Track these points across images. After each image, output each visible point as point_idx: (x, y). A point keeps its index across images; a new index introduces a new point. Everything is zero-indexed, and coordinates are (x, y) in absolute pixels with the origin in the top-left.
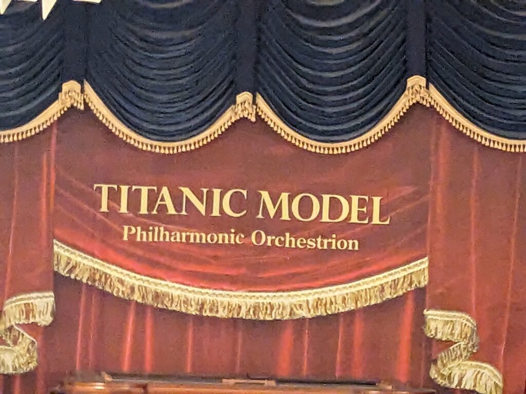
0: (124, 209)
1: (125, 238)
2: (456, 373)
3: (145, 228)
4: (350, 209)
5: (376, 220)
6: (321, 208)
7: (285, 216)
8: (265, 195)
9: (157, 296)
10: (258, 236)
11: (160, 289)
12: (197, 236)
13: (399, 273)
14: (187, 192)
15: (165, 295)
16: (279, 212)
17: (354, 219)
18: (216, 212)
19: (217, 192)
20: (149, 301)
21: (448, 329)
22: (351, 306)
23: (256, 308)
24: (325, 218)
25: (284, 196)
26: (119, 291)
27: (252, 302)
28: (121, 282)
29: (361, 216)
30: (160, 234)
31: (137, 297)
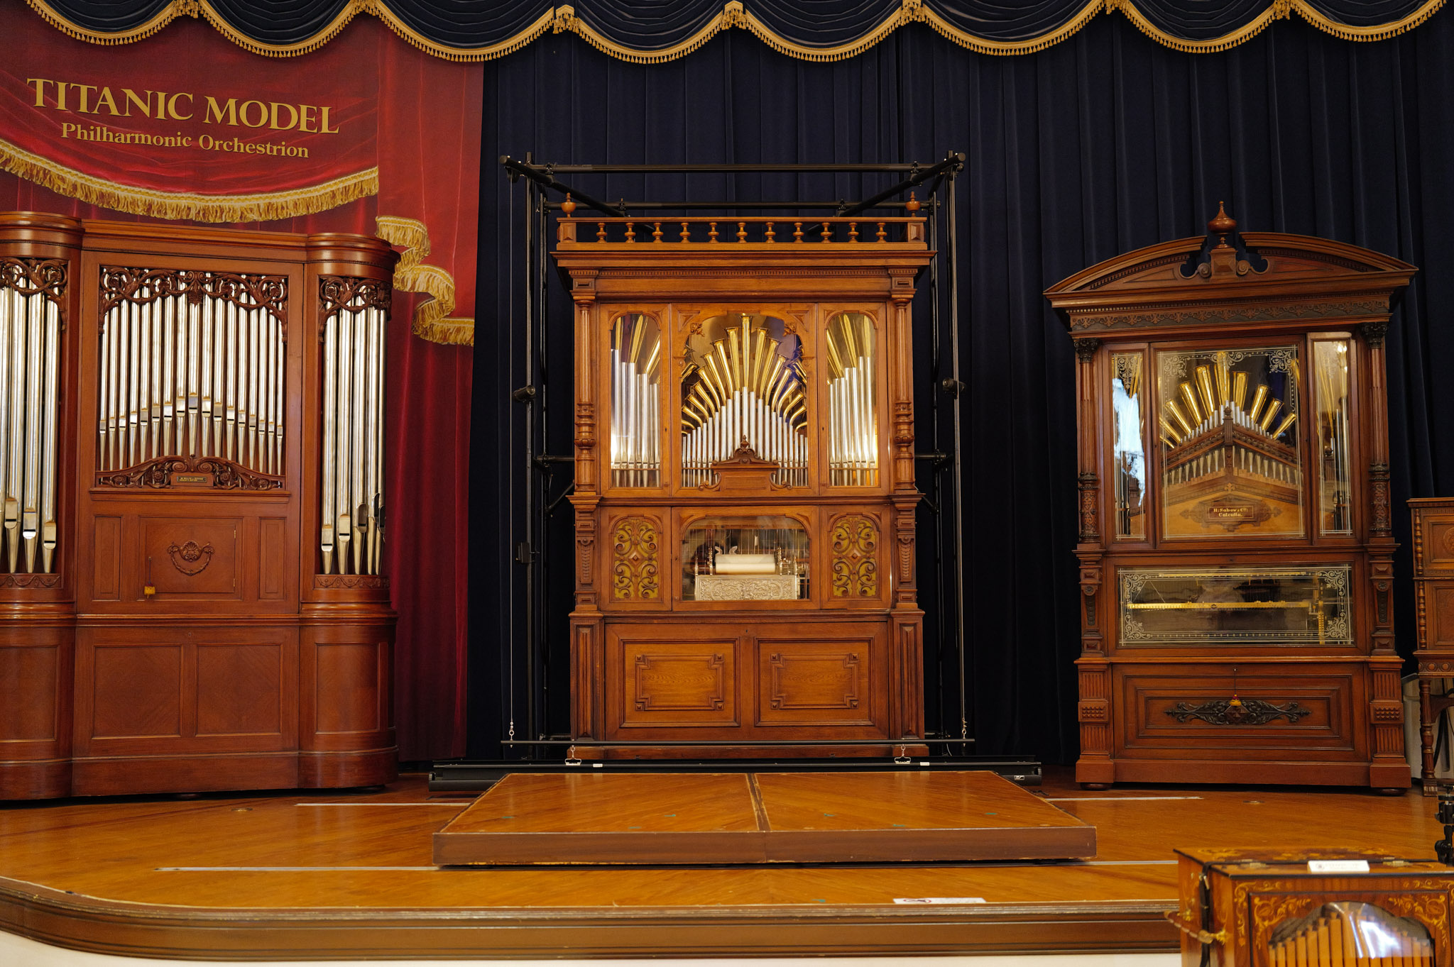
0: (61, 105)
1: (65, 135)
2: (409, 276)
3: (86, 127)
4: (299, 117)
5: (325, 129)
6: (269, 115)
7: (233, 122)
8: (212, 101)
9: (102, 196)
10: (206, 141)
11: (105, 189)
12: (142, 138)
13: (350, 180)
14: (130, 93)
15: (111, 196)
16: (226, 117)
17: (303, 128)
18: (161, 115)
19: (161, 96)
20: (93, 200)
21: (399, 235)
22: (302, 212)
23: (205, 211)
24: (274, 125)
25: (232, 103)
26: (61, 188)
27: (203, 204)
28: (63, 180)
29: (309, 125)
30: (102, 134)
31: (79, 195)
